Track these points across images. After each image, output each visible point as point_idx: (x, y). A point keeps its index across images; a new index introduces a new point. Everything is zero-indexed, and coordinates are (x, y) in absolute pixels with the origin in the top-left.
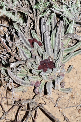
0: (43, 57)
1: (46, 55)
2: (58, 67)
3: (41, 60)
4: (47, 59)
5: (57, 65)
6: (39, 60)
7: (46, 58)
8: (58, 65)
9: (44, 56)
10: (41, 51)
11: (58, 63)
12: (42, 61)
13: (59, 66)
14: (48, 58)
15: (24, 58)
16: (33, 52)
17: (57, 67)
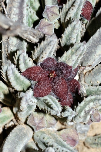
0: (66, 54)
1: (81, 55)
2: (82, 114)
3: (52, 56)
4: (71, 67)
5: (85, 105)
6: (50, 53)
7: (74, 62)
8: (87, 109)
9: (72, 54)
10: (75, 31)
11: (91, 104)
12: (53, 60)
13: (87, 113)
14: (76, 67)
15: (13, 12)
16: (50, 15)
17: (81, 111)
